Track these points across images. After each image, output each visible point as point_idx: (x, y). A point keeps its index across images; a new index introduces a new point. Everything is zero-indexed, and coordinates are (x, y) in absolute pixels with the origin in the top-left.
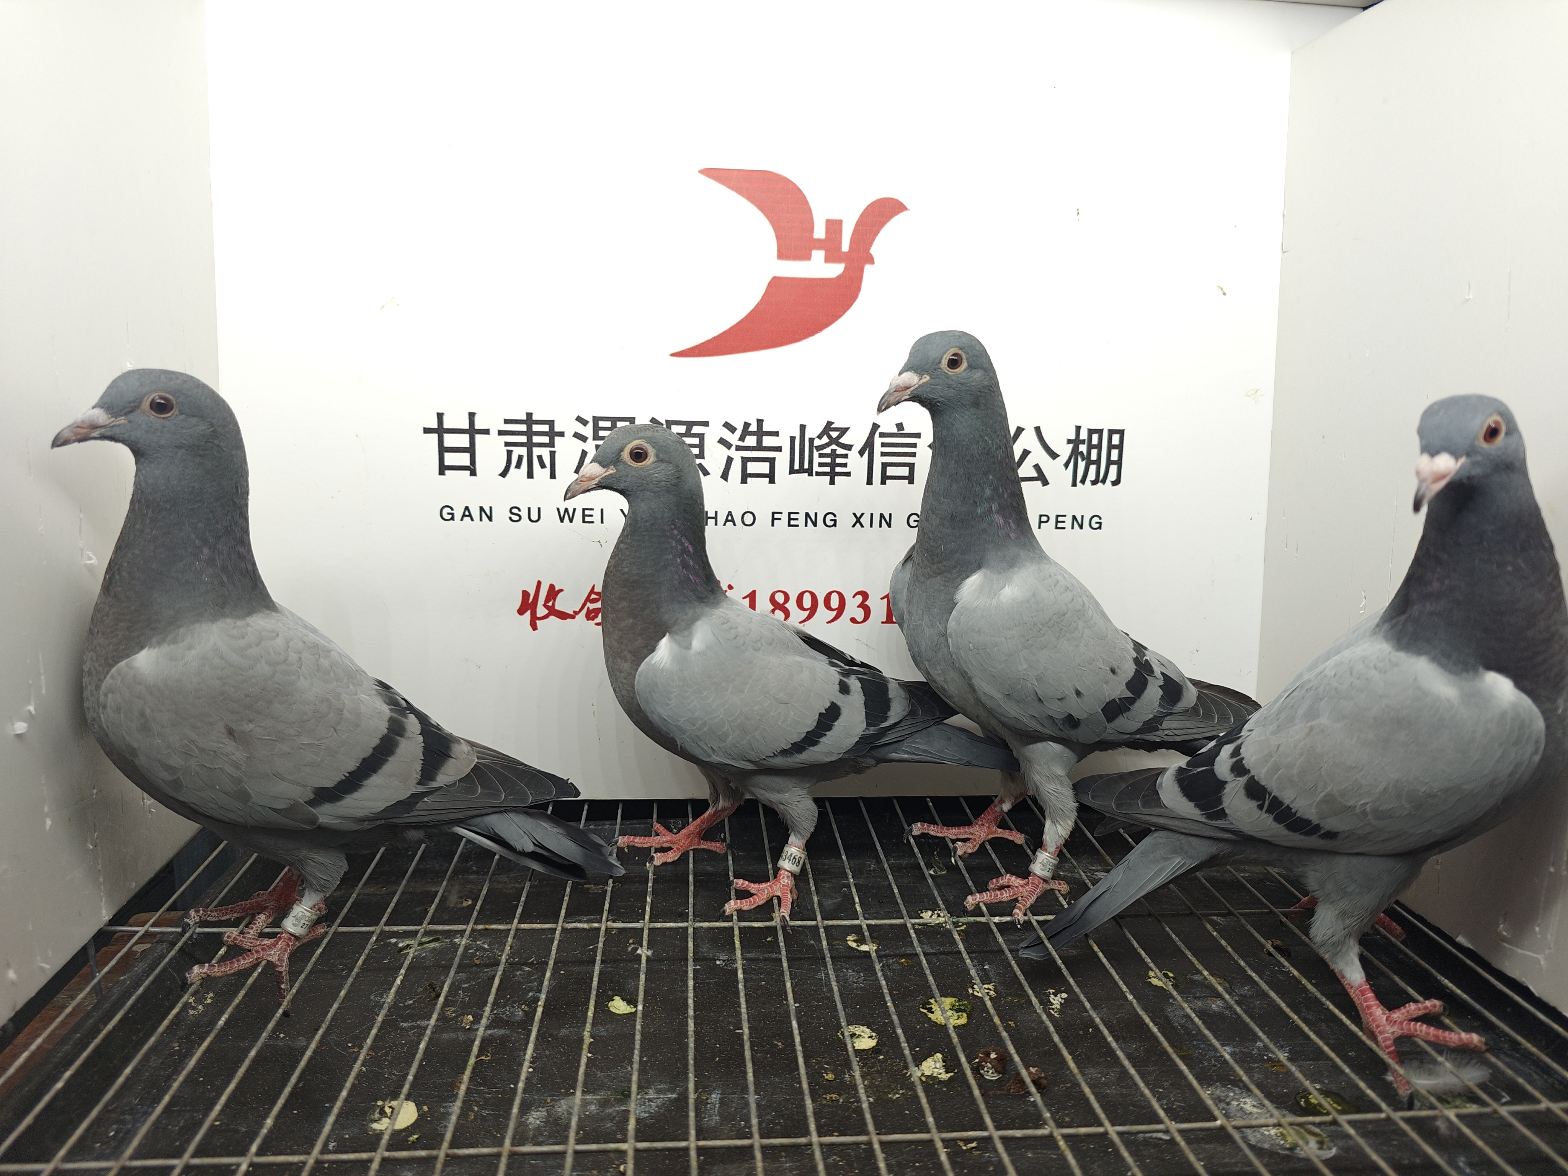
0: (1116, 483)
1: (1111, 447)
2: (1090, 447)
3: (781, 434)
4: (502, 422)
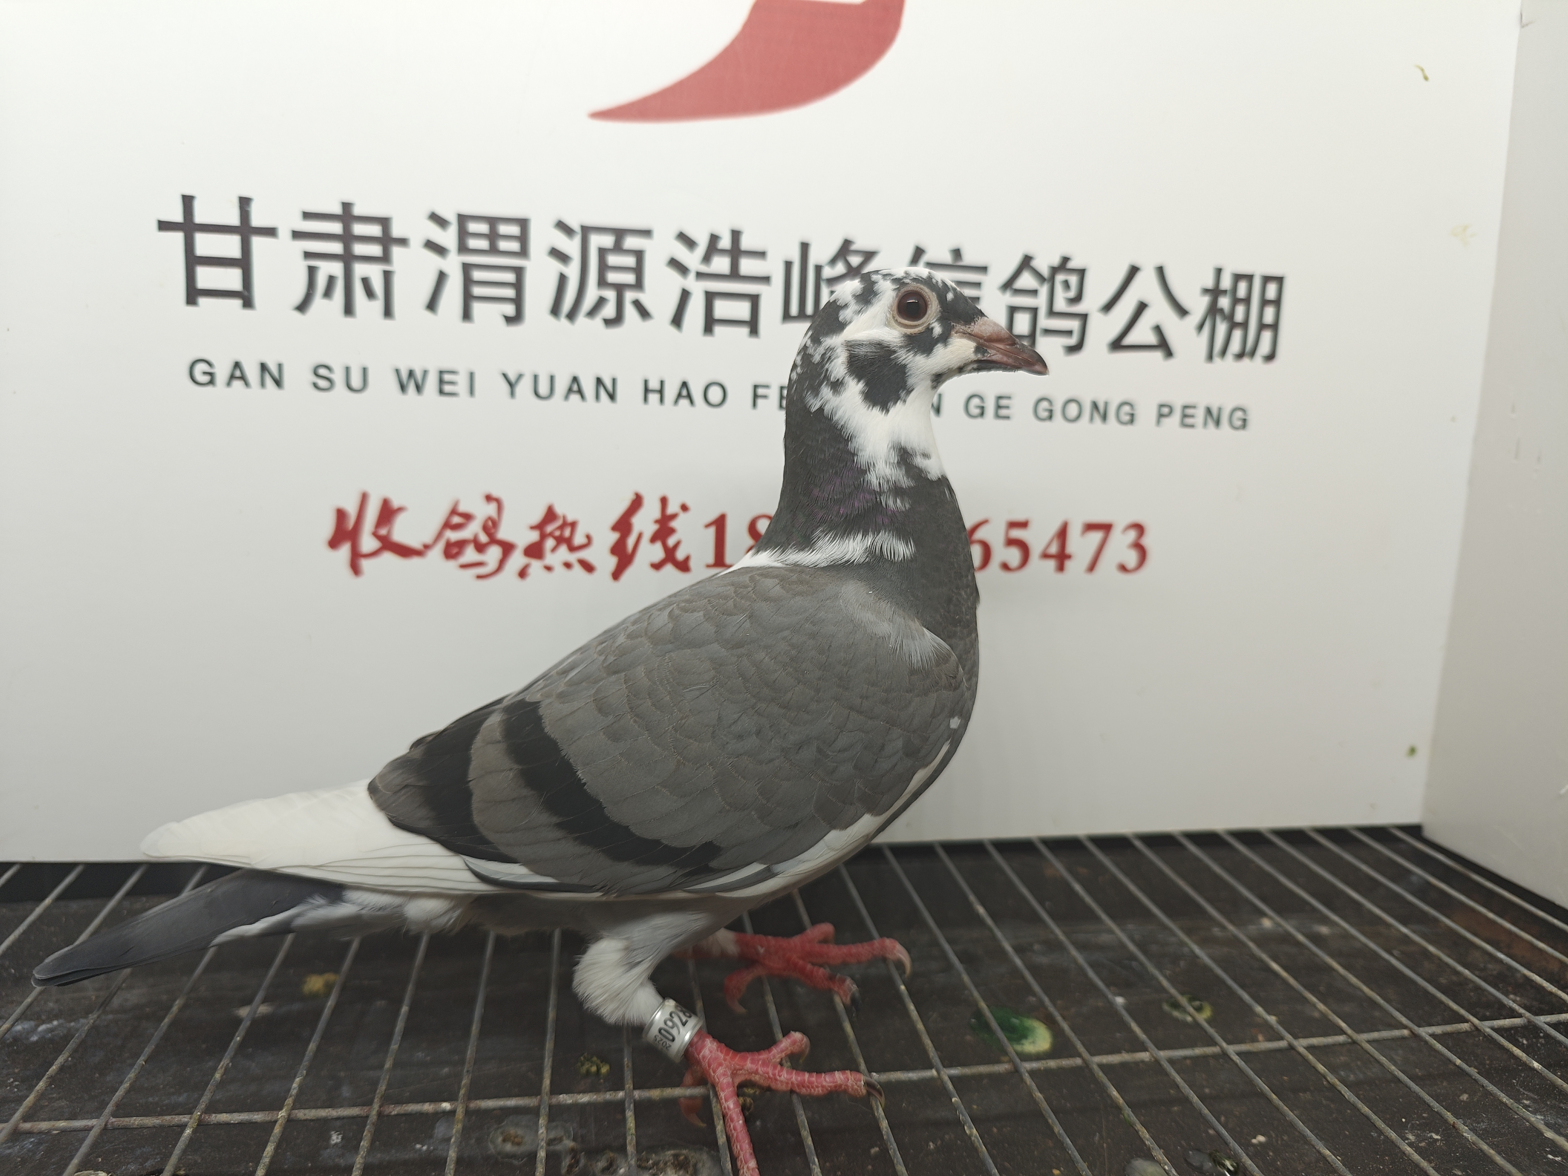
0: (1270, 357)
1: (1264, 302)
2: (1236, 301)
3: (769, 255)
4: (299, 216)
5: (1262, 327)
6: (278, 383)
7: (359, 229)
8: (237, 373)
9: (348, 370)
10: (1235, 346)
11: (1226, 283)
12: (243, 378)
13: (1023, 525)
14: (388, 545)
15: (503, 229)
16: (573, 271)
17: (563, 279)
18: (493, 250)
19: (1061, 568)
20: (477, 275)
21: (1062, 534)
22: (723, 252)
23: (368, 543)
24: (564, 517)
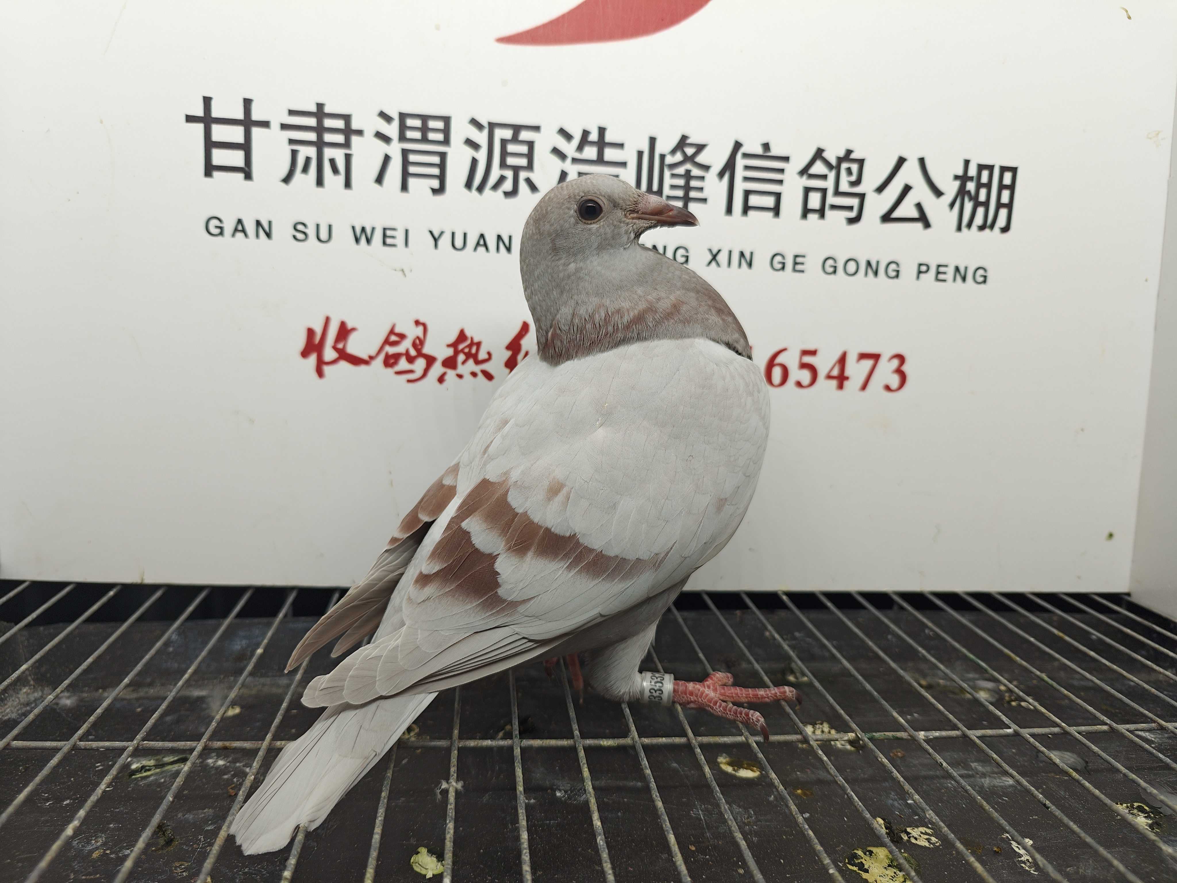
0: (1005, 229)
1: (1002, 187)
2: (979, 185)
3: (626, 146)
4: (287, 112)
5: (999, 205)
6: (268, 235)
7: (328, 123)
8: (240, 227)
9: (318, 226)
10: (979, 220)
11: (972, 171)
12: (244, 231)
13: (813, 353)
14: (344, 356)
15: (432, 124)
16: (482, 156)
17: (474, 162)
18: (425, 139)
19: (841, 387)
20: (412, 158)
21: (842, 361)
22: (592, 143)
23: (329, 354)
24: (472, 338)
